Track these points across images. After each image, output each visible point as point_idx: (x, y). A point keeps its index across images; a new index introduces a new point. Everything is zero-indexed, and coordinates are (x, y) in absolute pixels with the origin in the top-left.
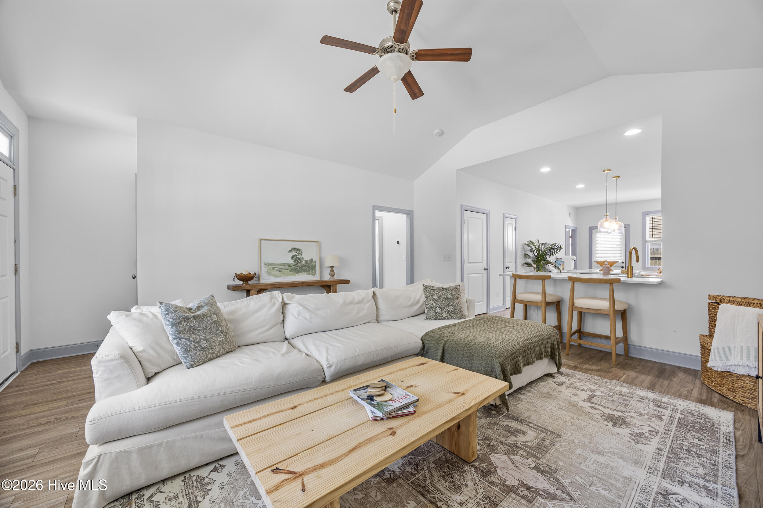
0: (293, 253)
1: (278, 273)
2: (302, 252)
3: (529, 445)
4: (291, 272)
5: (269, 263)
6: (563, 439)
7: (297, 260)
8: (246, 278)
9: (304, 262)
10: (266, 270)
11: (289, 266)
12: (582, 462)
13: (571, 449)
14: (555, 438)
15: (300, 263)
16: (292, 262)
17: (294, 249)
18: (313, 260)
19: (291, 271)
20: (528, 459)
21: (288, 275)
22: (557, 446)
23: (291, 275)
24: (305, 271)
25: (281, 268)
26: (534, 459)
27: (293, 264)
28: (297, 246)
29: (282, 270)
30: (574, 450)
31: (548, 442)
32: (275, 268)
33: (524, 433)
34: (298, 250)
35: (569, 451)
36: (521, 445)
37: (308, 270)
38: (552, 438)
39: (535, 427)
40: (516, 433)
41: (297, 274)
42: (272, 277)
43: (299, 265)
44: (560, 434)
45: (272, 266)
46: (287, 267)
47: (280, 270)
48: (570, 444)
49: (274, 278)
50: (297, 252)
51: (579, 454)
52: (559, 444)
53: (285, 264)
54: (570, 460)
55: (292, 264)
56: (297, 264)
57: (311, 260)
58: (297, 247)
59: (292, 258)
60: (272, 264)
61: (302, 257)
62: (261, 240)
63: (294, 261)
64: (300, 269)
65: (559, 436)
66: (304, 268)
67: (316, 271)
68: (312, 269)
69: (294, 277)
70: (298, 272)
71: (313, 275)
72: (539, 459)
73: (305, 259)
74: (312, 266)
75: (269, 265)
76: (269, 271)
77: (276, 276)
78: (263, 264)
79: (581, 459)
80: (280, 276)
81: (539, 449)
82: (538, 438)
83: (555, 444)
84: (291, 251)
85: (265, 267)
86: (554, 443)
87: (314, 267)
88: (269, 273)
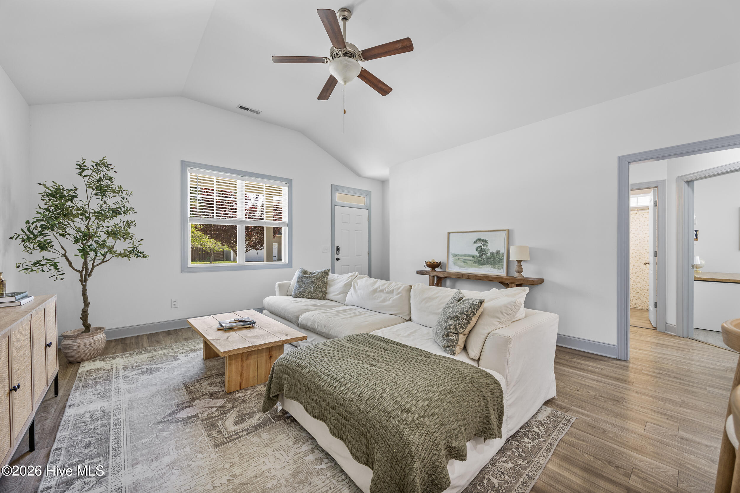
0: (478, 244)
1: (463, 264)
2: (487, 243)
3: (221, 421)
4: (475, 264)
5: (455, 254)
6: (210, 447)
7: (482, 251)
8: (433, 266)
9: (489, 254)
10: (453, 261)
11: (473, 257)
12: (177, 444)
13: (194, 445)
14: (215, 441)
15: (485, 255)
16: (476, 253)
17: (479, 240)
18: (501, 252)
19: (475, 262)
20: (208, 415)
21: (472, 266)
22: (205, 437)
23: (475, 267)
24: (490, 264)
25: (465, 259)
26: (204, 418)
27: (478, 256)
28: (483, 236)
29: (467, 261)
30: (192, 446)
31: (214, 433)
32: (460, 259)
33: (236, 423)
34: (483, 240)
35: (193, 443)
36: (224, 417)
37: (494, 263)
38: (217, 439)
39: (241, 434)
40: (241, 420)
41: (481, 267)
42: (457, 267)
43: (484, 257)
44: (218, 448)
45: (458, 257)
46: (471, 258)
47: (465, 261)
48: (200, 448)
49: (459, 268)
50: (483, 243)
51: (185, 448)
52: (207, 441)
53: (470, 255)
54: (184, 438)
55: (476, 255)
56: (482, 255)
57: (498, 252)
58: (482, 238)
59: (477, 250)
60: (458, 254)
61: (487, 248)
62: (449, 233)
63: (479, 253)
64: (484, 261)
65: (217, 446)
66: (489, 260)
67: (503, 265)
68: (499, 262)
69: (477, 269)
70: (482, 264)
71: (499, 269)
72: (203, 420)
73: (491, 251)
74: (499, 258)
75: (456, 255)
76: (455, 262)
77: (461, 267)
78: (450, 255)
79: (180, 446)
80: (464, 267)
81: (212, 425)
82: (224, 429)
83: (208, 437)
84: (476, 242)
85: (452, 258)
86: (211, 437)
87: (501, 260)
88: (455, 263)
